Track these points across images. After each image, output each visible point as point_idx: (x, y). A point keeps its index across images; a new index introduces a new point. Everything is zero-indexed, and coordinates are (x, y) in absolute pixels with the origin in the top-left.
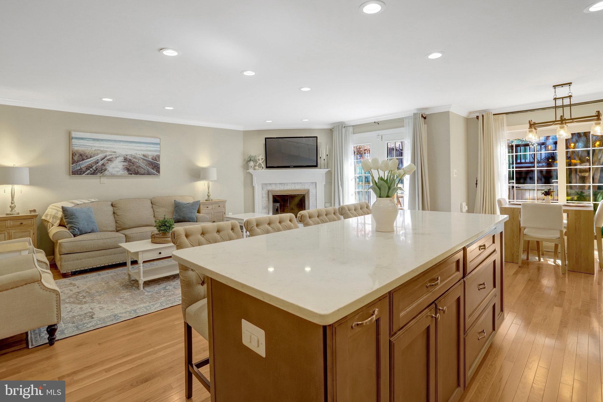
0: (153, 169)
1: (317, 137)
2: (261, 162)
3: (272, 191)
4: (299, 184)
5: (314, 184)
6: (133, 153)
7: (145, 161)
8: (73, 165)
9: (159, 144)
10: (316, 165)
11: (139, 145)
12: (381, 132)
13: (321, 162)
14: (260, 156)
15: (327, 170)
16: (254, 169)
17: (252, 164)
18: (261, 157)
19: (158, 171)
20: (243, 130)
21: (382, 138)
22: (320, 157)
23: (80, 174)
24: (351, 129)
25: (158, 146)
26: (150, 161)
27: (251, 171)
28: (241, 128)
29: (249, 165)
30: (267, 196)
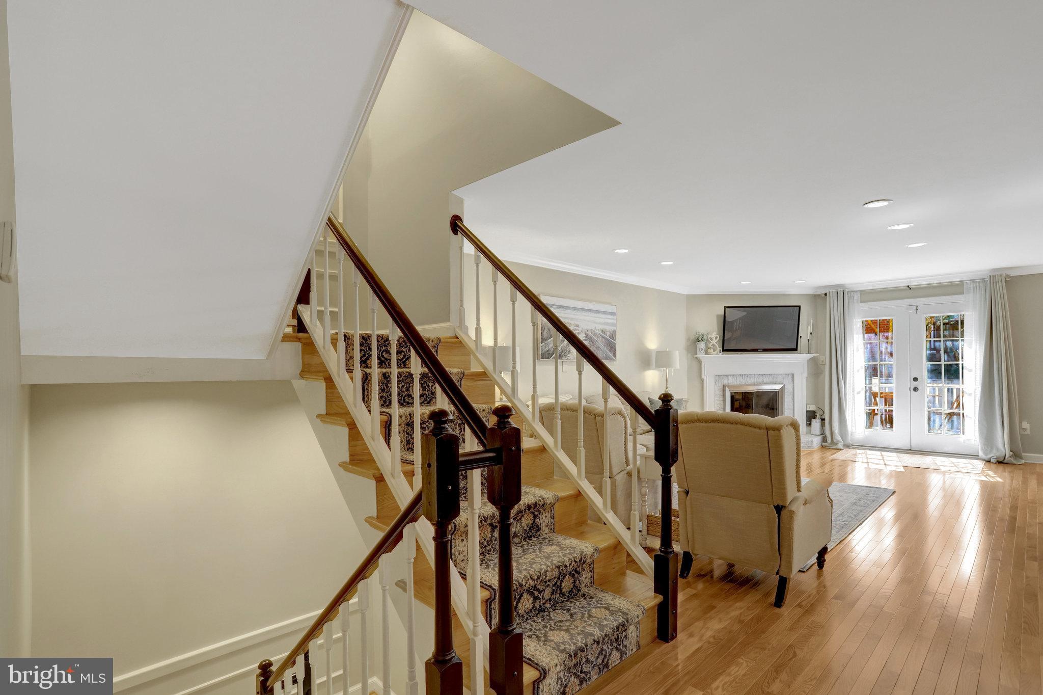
0: (610, 351)
1: (799, 307)
2: (714, 342)
3: (729, 386)
4: (769, 376)
5: (790, 376)
6: (592, 326)
7: (603, 339)
8: (542, 344)
9: (614, 314)
10: (795, 347)
11: (598, 315)
12: (915, 301)
13: (803, 342)
14: (713, 334)
15: (811, 355)
16: (706, 353)
17: (702, 345)
18: (715, 337)
19: (615, 356)
20: (686, 294)
21: (917, 310)
22: (801, 337)
23: (548, 358)
24: (857, 296)
25: (615, 317)
26: (608, 340)
27: (701, 355)
28: (686, 291)
29: (698, 347)
30: (721, 393)
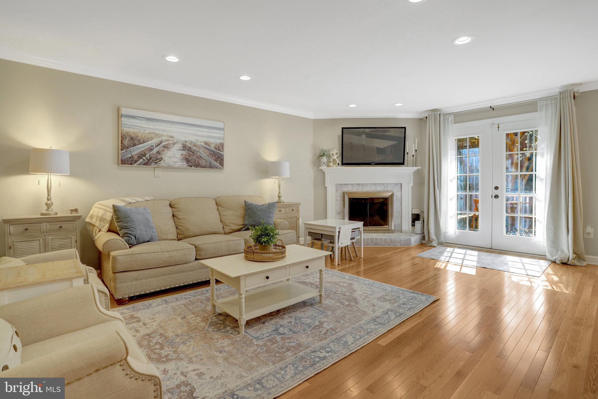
0: (216, 161)
1: (405, 128)
2: (335, 157)
3: (348, 193)
4: (381, 185)
5: (399, 186)
6: (193, 139)
7: (207, 151)
8: (122, 152)
9: (222, 129)
10: (402, 162)
11: (199, 129)
12: (497, 120)
13: (409, 158)
14: (334, 151)
15: (416, 168)
16: (328, 166)
17: (324, 159)
18: (335, 152)
19: (222, 164)
20: (313, 118)
21: (498, 127)
22: (408, 153)
23: (131, 164)
24: (451, 118)
25: (222, 132)
26: (213, 151)
27: (324, 168)
28: (311, 116)
29: (322, 160)
30: (342, 199)
